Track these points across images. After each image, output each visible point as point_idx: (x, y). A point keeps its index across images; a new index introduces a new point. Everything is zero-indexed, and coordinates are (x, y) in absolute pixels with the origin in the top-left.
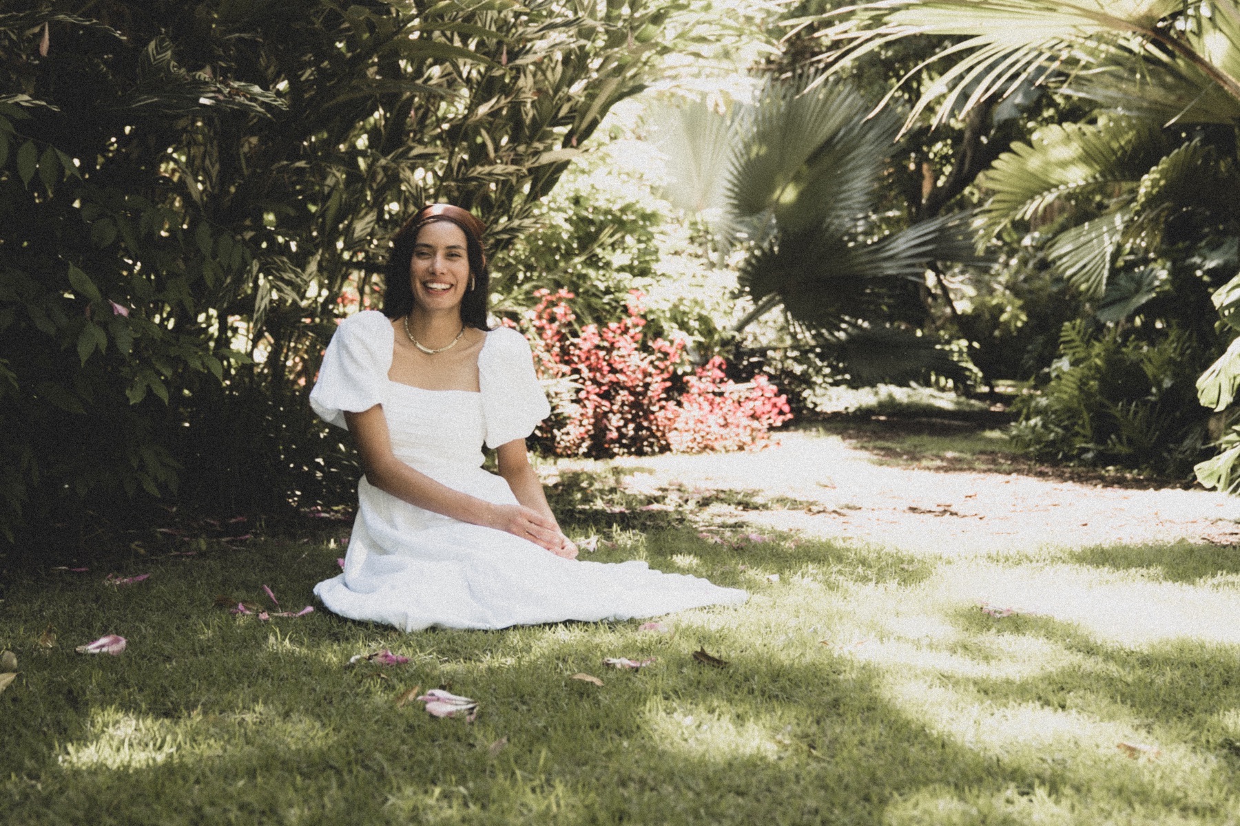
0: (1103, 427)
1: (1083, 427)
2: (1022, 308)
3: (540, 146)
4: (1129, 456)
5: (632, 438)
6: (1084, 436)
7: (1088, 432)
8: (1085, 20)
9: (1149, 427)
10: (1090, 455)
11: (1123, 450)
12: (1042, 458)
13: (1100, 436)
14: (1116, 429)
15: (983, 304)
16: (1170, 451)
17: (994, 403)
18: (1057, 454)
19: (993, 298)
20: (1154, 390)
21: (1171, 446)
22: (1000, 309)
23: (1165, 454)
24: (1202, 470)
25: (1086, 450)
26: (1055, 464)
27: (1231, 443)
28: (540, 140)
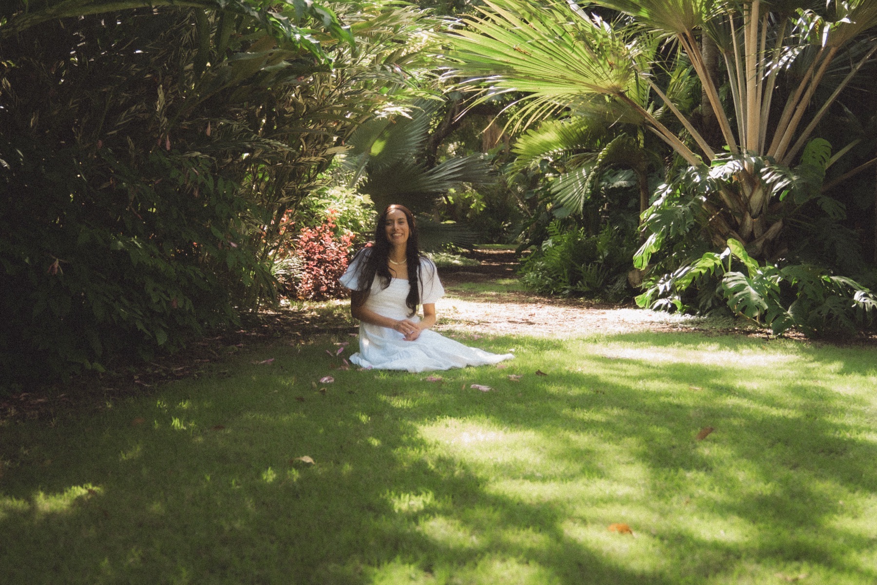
0: (575, 277)
1: (564, 277)
2: (483, 200)
3: (328, 145)
4: (587, 292)
5: (334, 289)
6: (564, 282)
7: (567, 280)
8: (585, 88)
9: (598, 277)
10: (567, 292)
11: (585, 289)
12: (542, 294)
13: (573, 282)
14: (581, 278)
15: (459, 197)
16: (608, 288)
17: (481, 261)
18: (550, 291)
19: (466, 194)
20: (601, 257)
21: (609, 286)
22: (470, 201)
23: (606, 291)
24: (638, 299)
25: (565, 289)
26: (550, 297)
27: (650, 286)
28: (327, 143)
